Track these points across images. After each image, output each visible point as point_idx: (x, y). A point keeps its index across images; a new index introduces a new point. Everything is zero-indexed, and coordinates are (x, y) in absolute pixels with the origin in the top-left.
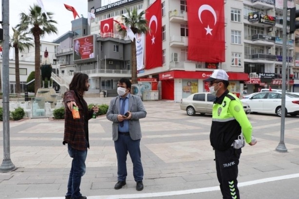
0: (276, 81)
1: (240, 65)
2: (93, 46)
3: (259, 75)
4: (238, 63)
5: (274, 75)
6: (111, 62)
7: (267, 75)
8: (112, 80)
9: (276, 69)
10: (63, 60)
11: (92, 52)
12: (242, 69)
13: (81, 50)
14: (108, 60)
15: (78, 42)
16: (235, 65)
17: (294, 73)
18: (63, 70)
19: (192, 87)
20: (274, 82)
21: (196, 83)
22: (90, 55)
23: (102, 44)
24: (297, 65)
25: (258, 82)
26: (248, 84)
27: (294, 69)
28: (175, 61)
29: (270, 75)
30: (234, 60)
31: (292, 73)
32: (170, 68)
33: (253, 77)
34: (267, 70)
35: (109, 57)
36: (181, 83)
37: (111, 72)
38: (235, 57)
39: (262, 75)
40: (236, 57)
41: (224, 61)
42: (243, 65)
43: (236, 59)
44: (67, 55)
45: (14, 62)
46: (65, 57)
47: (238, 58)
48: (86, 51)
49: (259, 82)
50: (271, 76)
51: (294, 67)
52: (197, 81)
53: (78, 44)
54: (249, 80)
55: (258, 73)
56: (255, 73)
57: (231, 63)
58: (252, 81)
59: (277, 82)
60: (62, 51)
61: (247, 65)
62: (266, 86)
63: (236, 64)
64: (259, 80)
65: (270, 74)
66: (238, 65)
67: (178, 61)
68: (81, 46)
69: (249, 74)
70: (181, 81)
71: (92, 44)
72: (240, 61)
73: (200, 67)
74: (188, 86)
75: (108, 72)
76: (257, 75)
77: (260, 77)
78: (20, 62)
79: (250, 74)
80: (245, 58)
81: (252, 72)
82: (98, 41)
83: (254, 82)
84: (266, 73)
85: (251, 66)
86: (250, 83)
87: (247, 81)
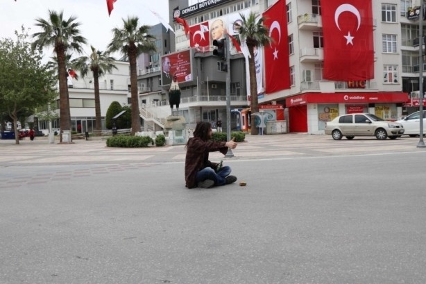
1: (396, 81)
2: (190, 65)
3: (424, 94)
4: (393, 80)
6: (214, 86)
8: (217, 110)
10: (143, 86)
11: (188, 72)
12: (399, 88)
13: (172, 70)
14: (211, 83)
15: (167, 60)
16: (388, 83)
18: (144, 98)
19: (331, 114)
21: (336, 109)
22: (186, 78)
23: (201, 61)
25: (423, 104)
26: (408, 108)
28: (307, 80)
30: (388, 75)
32: (301, 91)
33: (416, 98)
35: (212, 79)
36: (316, 110)
37: (216, 100)
38: (388, 72)
40: (390, 72)
41: (373, 78)
42: (400, 81)
43: (390, 74)
44: (148, 79)
45: (93, 91)
46: (146, 81)
47: (393, 72)
48: (181, 72)
49: (425, 103)
52: (337, 106)
53: (168, 63)
54: (409, 101)
56: (419, 92)
57: (383, 79)
58: (414, 103)
60: (140, 73)
61: (406, 81)
63: (391, 80)
64: (425, 101)
66: (393, 83)
67: (312, 81)
68: (172, 65)
69: (410, 93)
70: (316, 107)
71: (189, 61)
72: (396, 76)
73: (340, 87)
74: (326, 112)
75: (212, 99)
76: (422, 94)
77: (425, 96)
78: (100, 91)
79: (412, 93)
80: (403, 72)
81: (414, 90)
82: (196, 58)
83: (417, 104)
85: (412, 82)
86: (412, 105)
87: (407, 102)
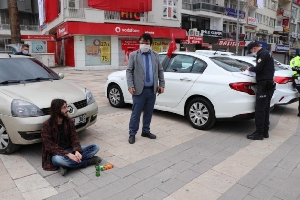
0: (224, 41)
1: (175, 17)
3: (200, 32)
4: (172, 15)
5: (221, 33)
7: (211, 33)
9: (224, 26)
12: (178, 24)
16: (167, 17)
17: (246, 32)
19: (101, 47)
20: (221, 43)
21: (108, 42)
24: (250, 22)
25: (199, 42)
26: (186, 45)
27: (246, 27)
28: (70, 6)
29: (216, 33)
30: (167, 10)
31: (244, 33)
32: (64, 19)
33: (193, 35)
34: (213, 27)
36: (83, 42)
38: (168, 6)
39: (205, 32)
40: (170, 6)
41: (151, 10)
42: (179, 18)
43: (170, 9)
47: (172, 7)
49: (201, 41)
50: (218, 35)
51: (246, 25)
52: (110, 39)
54: (186, 38)
55: (199, 30)
56: (196, 30)
57: (163, 14)
58: (191, 40)
59: (225, 43)
61: (185, 19)
62: (210, 47)
63: (170, 16)
64: (201, 39)
65: (217, 31)
66: (172, 18)
67: (77, 7)
69: (188, 30)
70: (83, 39)
72: (175, 12)
73: (113, 17)
74: (95, 45)
76: (199, 32)
77: (202, 35)
79: (190, 30)
80: (183, 8)
81: (192, 28)
83: (193, 41)
84: (211, 31)
85: (191, 19)
86: (189, 42)
87: (185, 39)
